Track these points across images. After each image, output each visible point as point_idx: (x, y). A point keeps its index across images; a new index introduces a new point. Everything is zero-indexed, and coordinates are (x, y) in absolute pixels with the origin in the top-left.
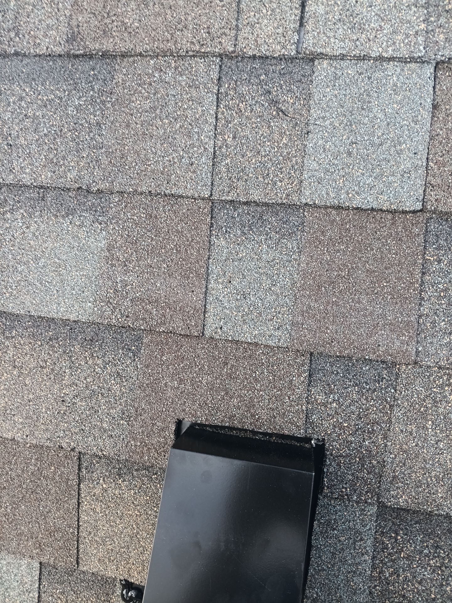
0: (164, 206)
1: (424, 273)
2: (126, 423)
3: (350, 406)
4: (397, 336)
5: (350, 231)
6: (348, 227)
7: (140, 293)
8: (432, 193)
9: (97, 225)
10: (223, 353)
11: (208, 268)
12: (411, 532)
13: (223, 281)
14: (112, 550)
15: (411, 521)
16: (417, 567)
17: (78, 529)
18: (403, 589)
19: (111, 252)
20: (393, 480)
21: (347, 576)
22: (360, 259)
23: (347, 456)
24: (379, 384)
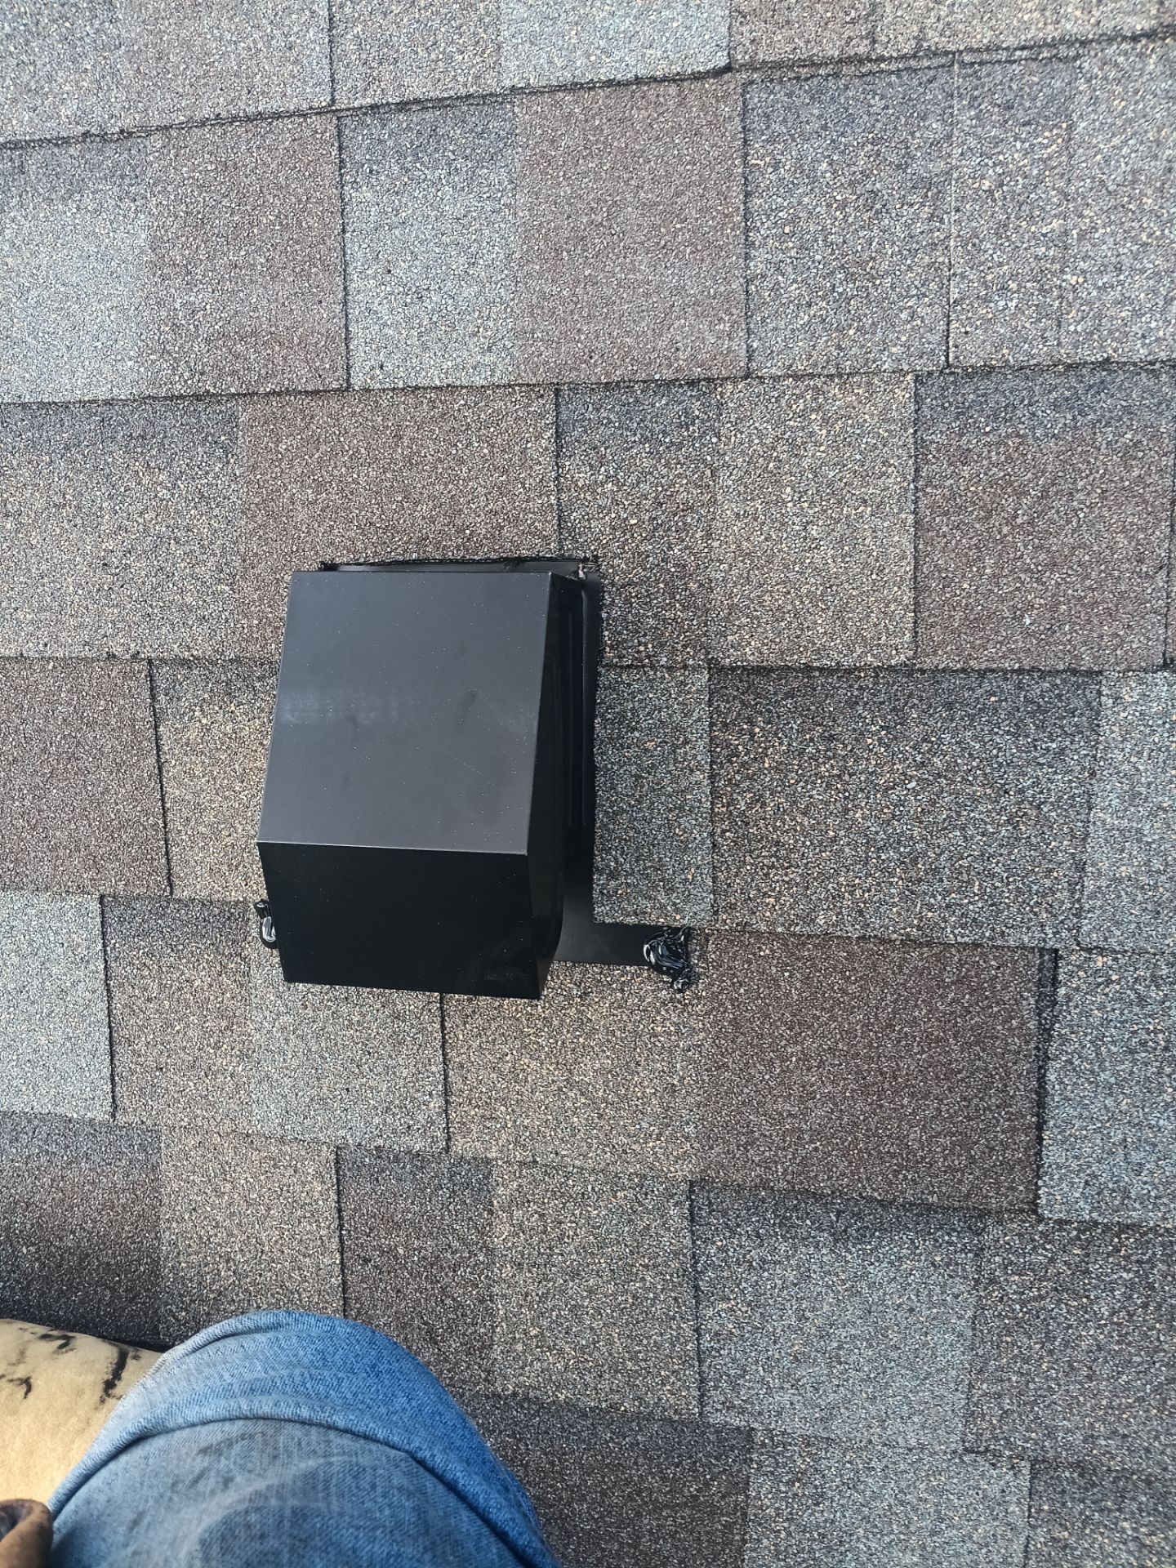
0: (248, 141)
1: (748, 195)
2: (227, 588)
3: (638, 483)
4: (710, 326)
5: (602, 130)
6: (597, 122)
7: (220, 324)
8: (744, 29)
9: (127, 202)
10: (391, 417)
11: (343, 250)
12: (779, 717)
13: (376, 272)
14: (233, 846)
15: (775, 694)
16: (798, 782)
17: (164, 815)
18: (776, 829)
19: (158, 251)
20: (730, 614)
21: (667, 818)
22: (626, 183)
23: (642, 582)
24: (687, 430)
